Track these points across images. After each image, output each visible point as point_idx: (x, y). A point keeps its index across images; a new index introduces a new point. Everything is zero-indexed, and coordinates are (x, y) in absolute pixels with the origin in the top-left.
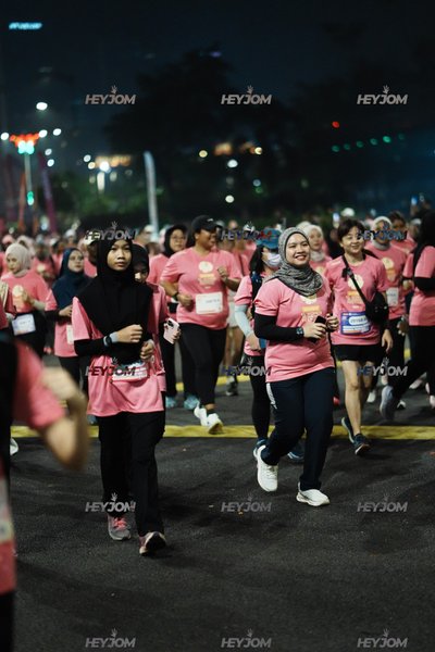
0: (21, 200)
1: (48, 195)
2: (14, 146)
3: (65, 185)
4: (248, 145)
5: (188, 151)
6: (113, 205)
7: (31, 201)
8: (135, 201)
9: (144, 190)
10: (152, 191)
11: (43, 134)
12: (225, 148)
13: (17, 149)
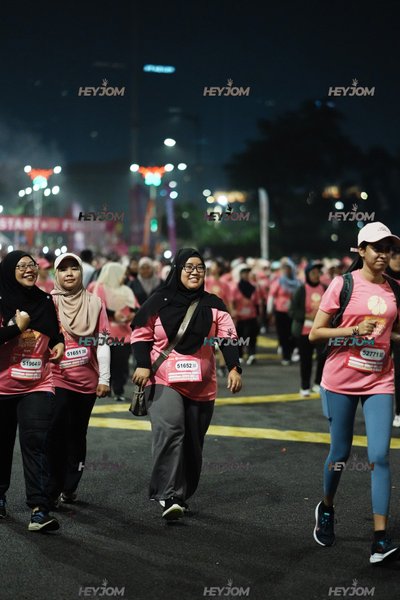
0: (146, 226)
1: (171, 223)
2: (142, 177)
3: (185, 215)
4: (353, 190)
5: (299, 191)
6: (228, 236)
7: (154, 228)
8: (248, 234)
9: (257, 224)
10: (265, 224)
11: (169, 168)
12: (333, 191)
13: (144, 180)
